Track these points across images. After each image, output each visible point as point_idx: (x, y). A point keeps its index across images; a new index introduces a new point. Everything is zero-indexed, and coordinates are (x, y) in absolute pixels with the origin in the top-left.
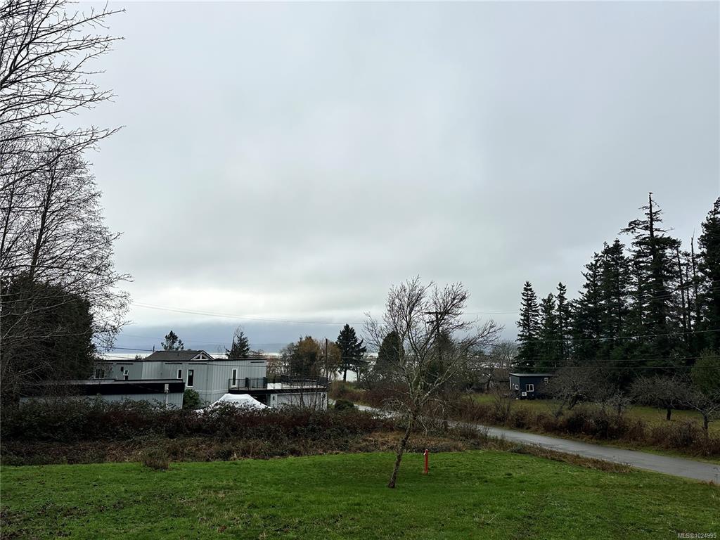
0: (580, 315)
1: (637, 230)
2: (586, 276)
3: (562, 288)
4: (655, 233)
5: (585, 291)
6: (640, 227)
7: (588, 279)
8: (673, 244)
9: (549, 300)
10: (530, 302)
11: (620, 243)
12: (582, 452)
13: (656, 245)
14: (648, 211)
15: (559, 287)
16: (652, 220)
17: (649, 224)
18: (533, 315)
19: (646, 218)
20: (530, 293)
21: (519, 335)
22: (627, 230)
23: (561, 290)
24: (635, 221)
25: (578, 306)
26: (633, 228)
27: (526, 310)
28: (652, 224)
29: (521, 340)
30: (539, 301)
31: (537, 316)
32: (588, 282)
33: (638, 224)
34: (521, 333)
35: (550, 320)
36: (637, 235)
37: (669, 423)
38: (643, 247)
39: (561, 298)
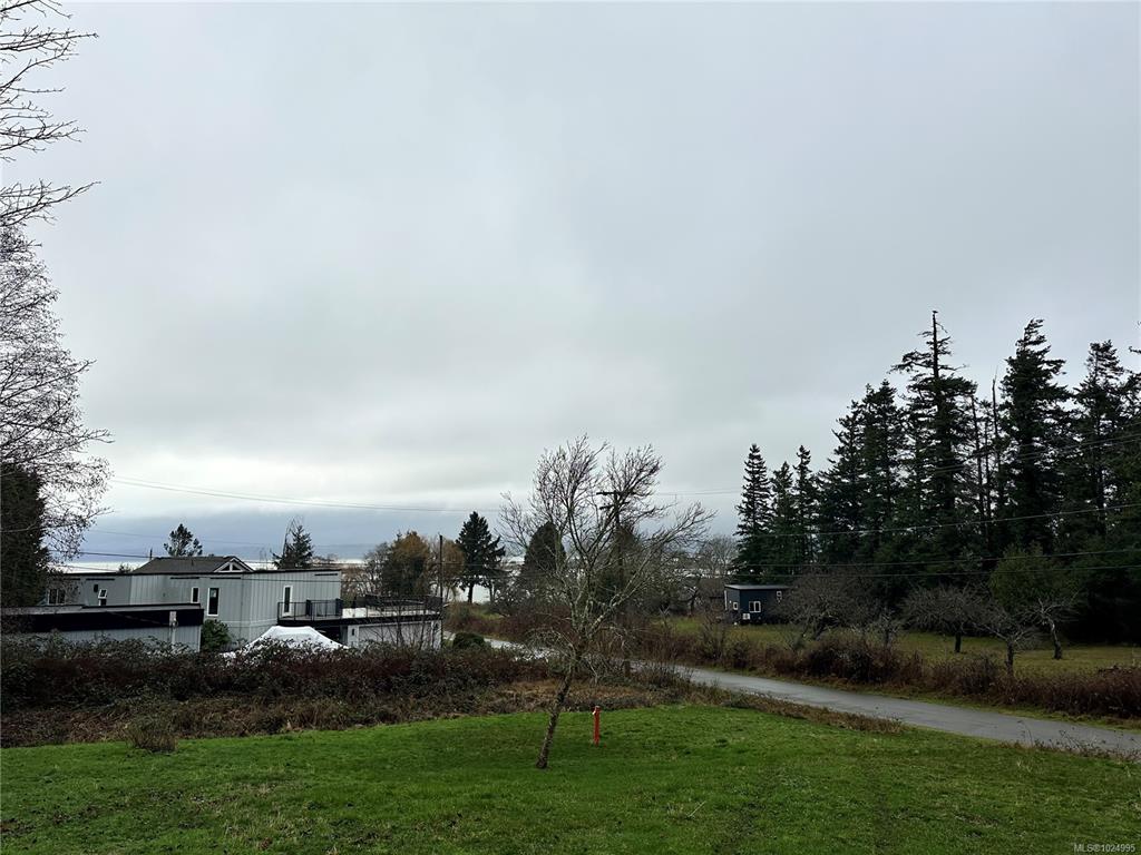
0: (830, 494)
1: (915, 367)
2: (839, 436)
3: (804, 454)
4: (941, 372)
5: (837, 458)
6: (920, 362)
7: (842, 441)
8: (966, 388)
9: (784, 472)
10: (757, 476)
11: (890, 386)
12: (831, 703)
13: (943, 389)
14: (931, 339)
15: (800, 453)
16: (937, 352)
17: (932, 360)
18: (761, 496)
19: (928, 349)
20: (756, 461)
21: (740, 526)
22: (900, 366)
23: (802, 457)
24: (912, 354)
25: (827, 481)
26: (909, 364)
27: (752, 488)
28: (936, 359)
29: (742, 533)
30: (770, 475)
31: (767, 496)
32: (842, 445)
33: (917, 359)
34: (743, 523)
35: (785, 502)
36: (915, 374)
37: (958, 657)
38: (923, 392)
39: (802, 469)
